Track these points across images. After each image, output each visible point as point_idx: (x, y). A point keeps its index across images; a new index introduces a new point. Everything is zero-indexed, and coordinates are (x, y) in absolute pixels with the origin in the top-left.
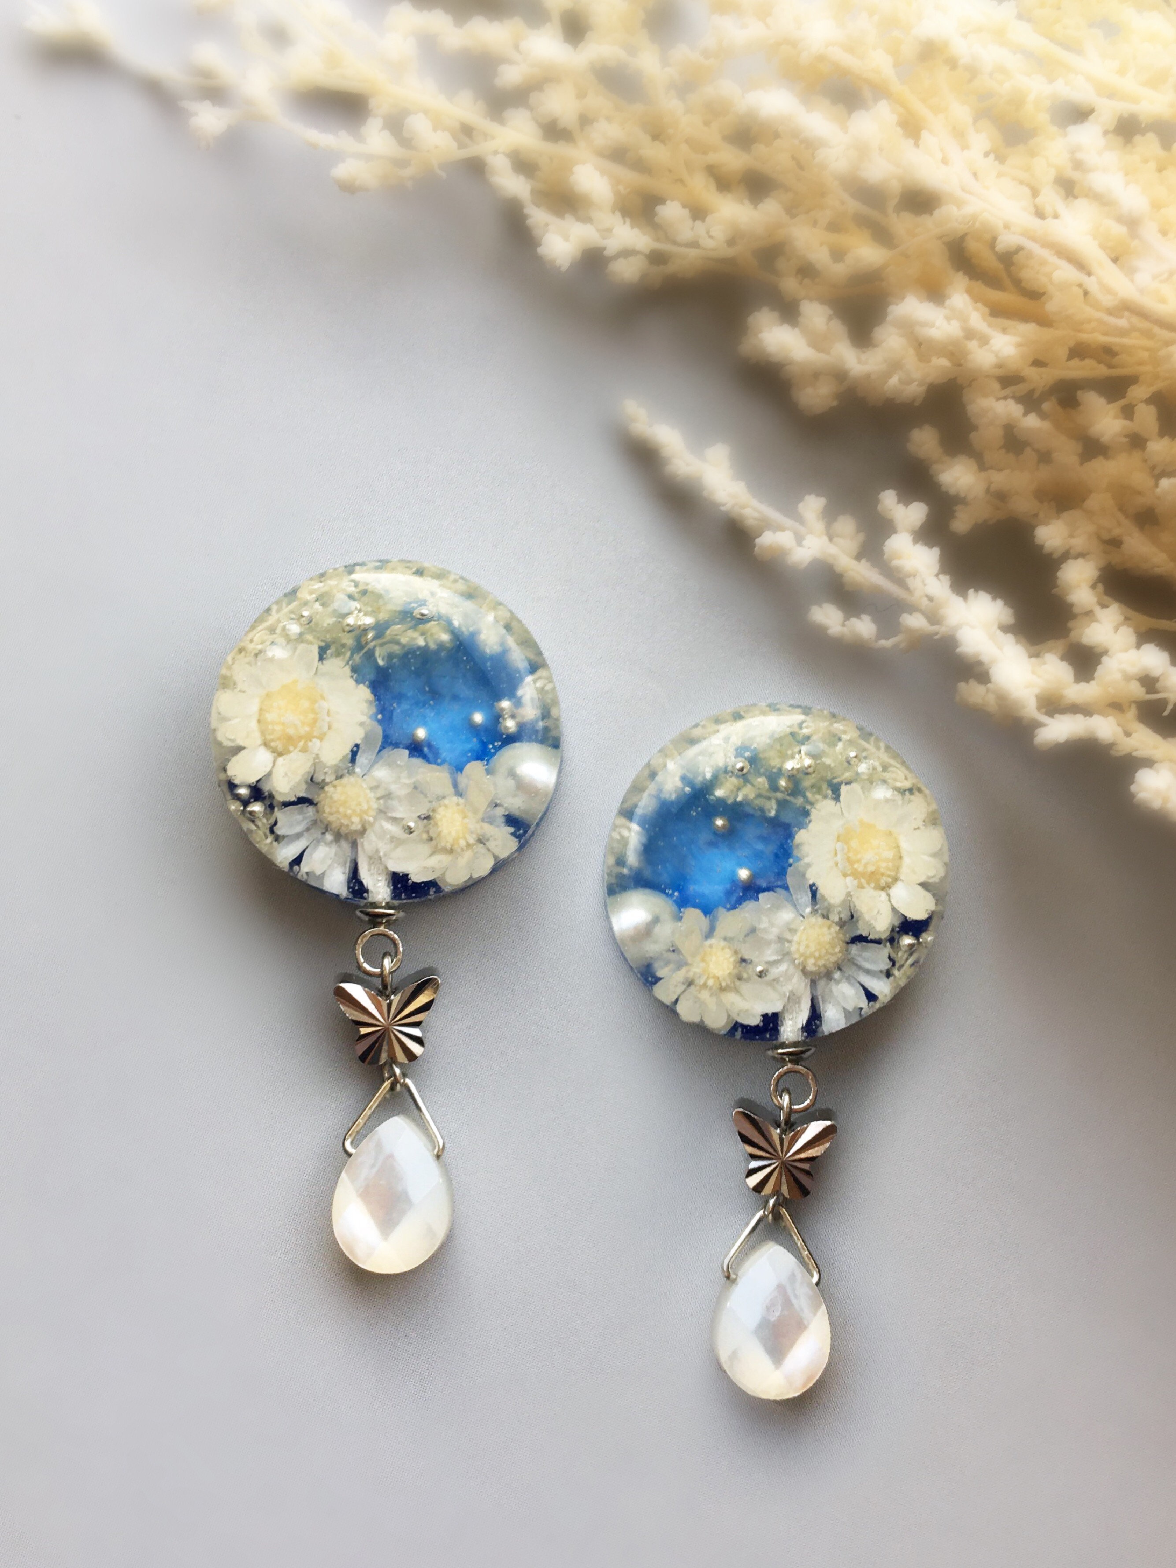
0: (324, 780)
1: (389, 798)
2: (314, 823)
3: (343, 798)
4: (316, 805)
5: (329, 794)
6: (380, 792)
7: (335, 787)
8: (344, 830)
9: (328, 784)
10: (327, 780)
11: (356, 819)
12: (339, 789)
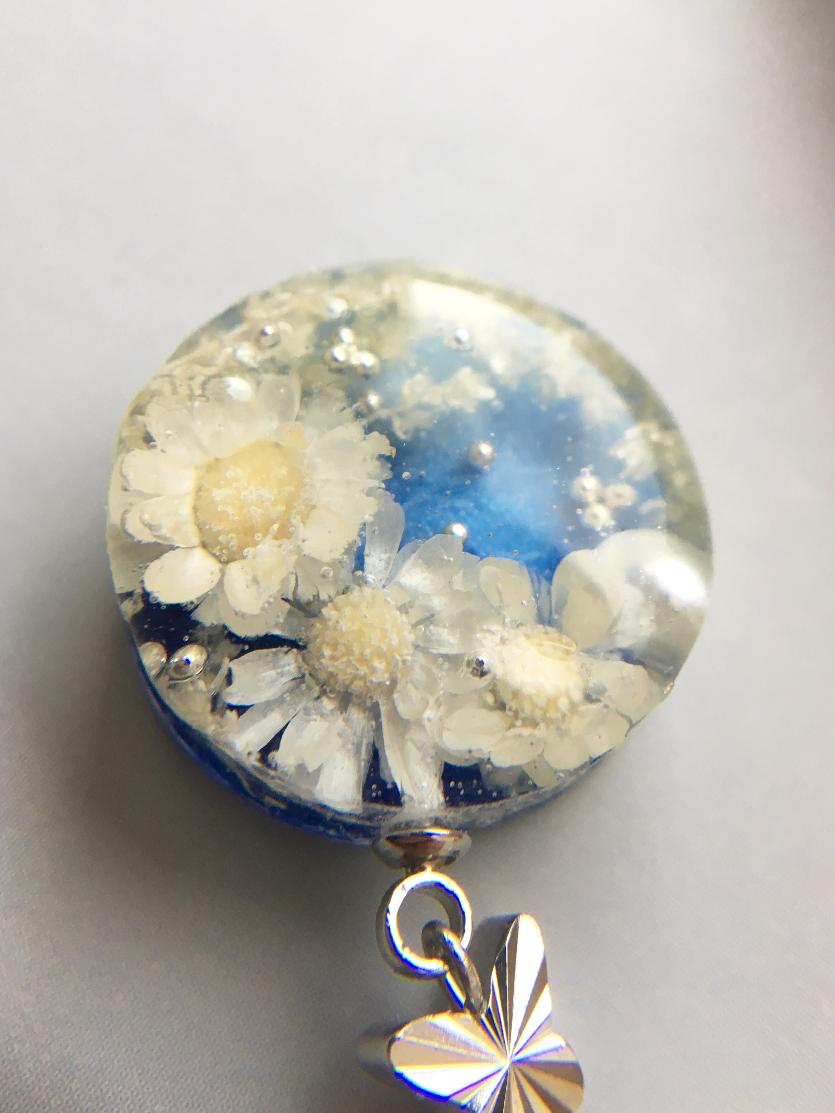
0: (316, 597)
1: (432, 623)
2: (300, 679)
3: (356, 627)
4: (304, 647)
5: (330, 623)
6: (416, 614)
7: (336, 608)
8: (357, 686)
9: (324, 604)
10: (324, 596)
11: (379, 665)
12: (348, 611)
